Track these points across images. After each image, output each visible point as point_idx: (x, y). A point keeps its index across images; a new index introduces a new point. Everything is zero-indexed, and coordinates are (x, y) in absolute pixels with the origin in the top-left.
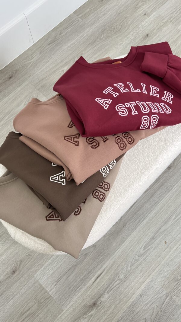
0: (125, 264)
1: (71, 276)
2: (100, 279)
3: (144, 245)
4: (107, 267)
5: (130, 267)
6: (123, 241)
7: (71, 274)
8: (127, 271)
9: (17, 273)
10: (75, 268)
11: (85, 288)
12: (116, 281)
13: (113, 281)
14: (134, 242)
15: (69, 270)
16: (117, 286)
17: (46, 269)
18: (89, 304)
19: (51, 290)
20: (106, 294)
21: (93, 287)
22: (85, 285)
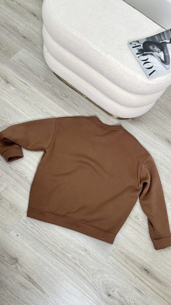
0: (35, 100)
1: (24, 68)
2: (23, 85)
4: (32, 89)
5: (33, 103)
6: (50, 98)
7: (25, 68)
8: (31, 101)
9: (24, 39)
10: (30, 70)
11: (17, 76)
12: (23, 94)
13: (23, 93)
14: (51, 106)
15: (28, 67)
16: (20, 95)
17: (27, 54)
18: (8, 79)
19: (15, 57)
20: (15, 89)
21: (18, 81)
22: (19, 76)
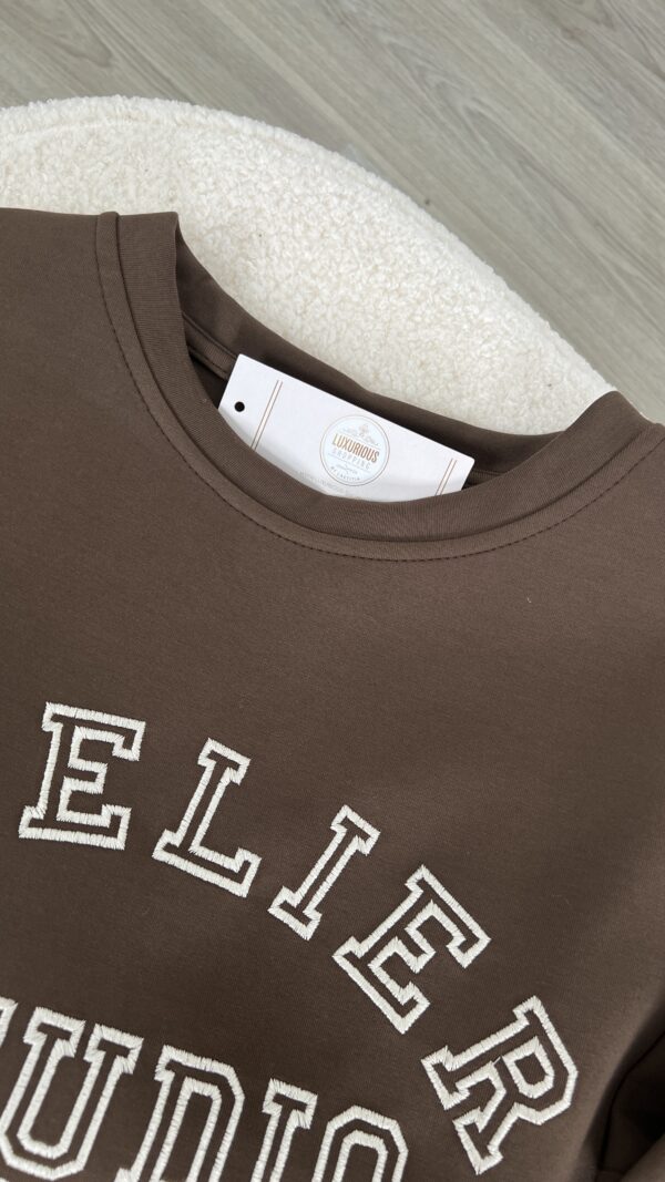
3: (490, 115)
